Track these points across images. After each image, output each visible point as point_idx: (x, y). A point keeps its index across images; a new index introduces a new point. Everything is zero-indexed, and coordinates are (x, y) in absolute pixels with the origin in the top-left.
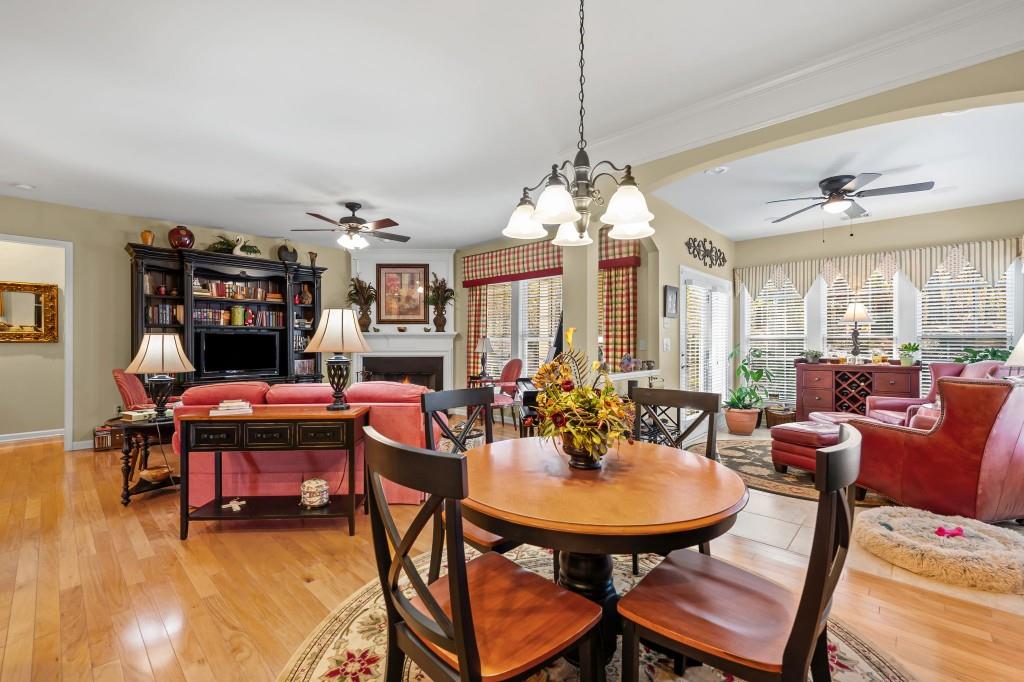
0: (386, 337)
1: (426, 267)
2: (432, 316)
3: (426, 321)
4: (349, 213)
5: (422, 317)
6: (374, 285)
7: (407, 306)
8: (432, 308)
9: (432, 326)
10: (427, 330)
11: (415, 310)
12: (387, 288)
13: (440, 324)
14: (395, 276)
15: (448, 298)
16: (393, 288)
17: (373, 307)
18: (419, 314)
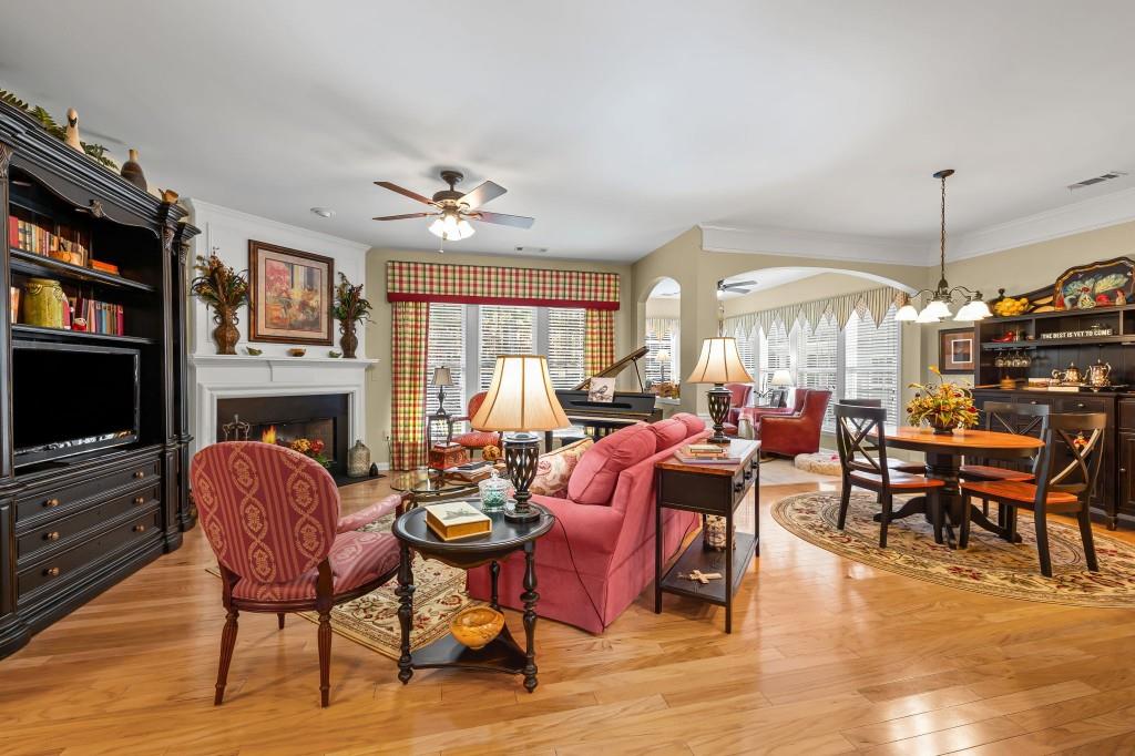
0: (269, 363)
1: (329, 262)
2: (338, 335)
3: (328, 342)
4: (447, 187)
5: (323, 335)
6: (244, 276)
7: (301, 317)
8: (337, 323)
9: (337, 349)
10: (332, 355)
11: (315, 325)
12: (269, 284)
13: (349, 347)
14: (282, 266)
15: (360, 311)
16: (278, 285)
17: (242, 312)
18: (320, 330)
